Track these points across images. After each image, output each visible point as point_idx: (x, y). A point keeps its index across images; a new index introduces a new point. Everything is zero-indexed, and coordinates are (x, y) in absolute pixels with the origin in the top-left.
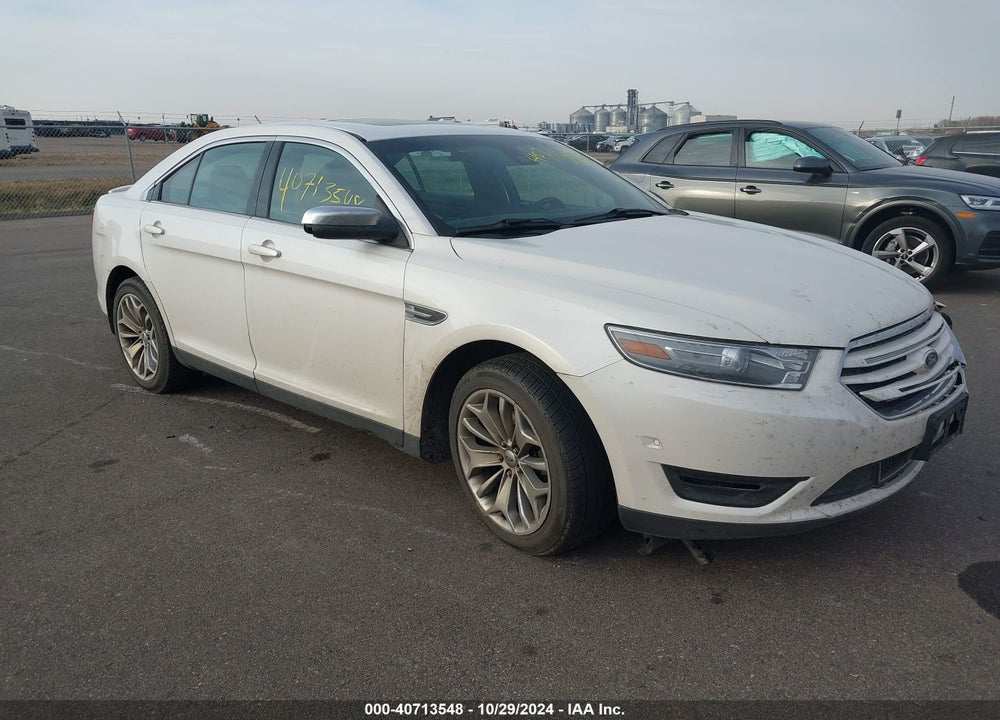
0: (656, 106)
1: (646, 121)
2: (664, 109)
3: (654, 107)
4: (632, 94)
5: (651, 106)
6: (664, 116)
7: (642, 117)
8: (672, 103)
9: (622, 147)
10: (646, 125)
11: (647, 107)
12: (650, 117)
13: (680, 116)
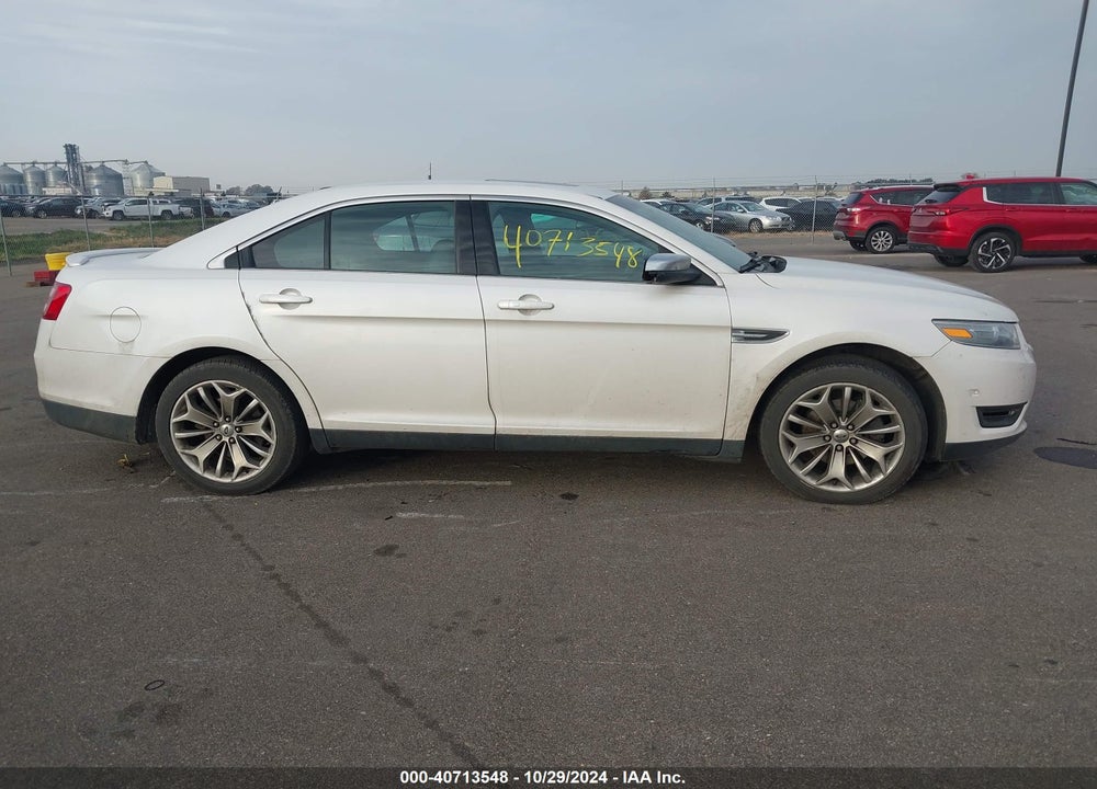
0: (106, 164)
1: (95, 182)
2: (118, 168)
3: (103, 167)
4: (71, 150)
5: (98, 165)
6: (119, 177)
7: (90, 177)
8: (126, 162)
9: (115, 212)
10: (97, 187)
11: (94, 166)
12: (99, 177)
13: (138, 176)
